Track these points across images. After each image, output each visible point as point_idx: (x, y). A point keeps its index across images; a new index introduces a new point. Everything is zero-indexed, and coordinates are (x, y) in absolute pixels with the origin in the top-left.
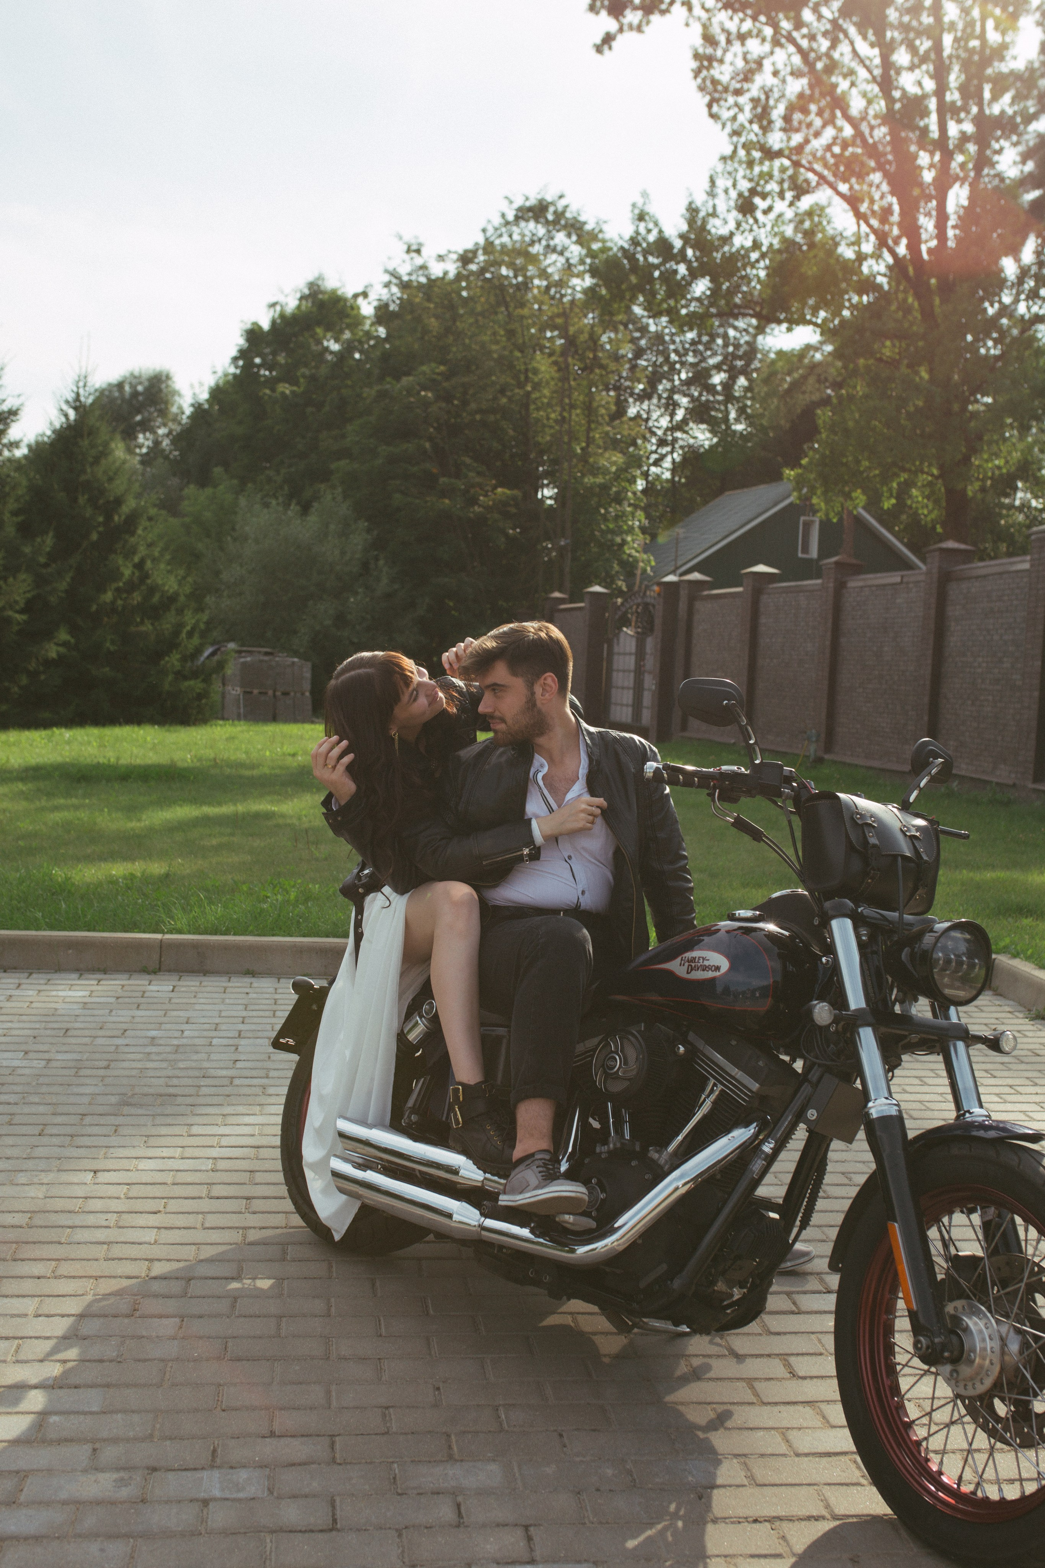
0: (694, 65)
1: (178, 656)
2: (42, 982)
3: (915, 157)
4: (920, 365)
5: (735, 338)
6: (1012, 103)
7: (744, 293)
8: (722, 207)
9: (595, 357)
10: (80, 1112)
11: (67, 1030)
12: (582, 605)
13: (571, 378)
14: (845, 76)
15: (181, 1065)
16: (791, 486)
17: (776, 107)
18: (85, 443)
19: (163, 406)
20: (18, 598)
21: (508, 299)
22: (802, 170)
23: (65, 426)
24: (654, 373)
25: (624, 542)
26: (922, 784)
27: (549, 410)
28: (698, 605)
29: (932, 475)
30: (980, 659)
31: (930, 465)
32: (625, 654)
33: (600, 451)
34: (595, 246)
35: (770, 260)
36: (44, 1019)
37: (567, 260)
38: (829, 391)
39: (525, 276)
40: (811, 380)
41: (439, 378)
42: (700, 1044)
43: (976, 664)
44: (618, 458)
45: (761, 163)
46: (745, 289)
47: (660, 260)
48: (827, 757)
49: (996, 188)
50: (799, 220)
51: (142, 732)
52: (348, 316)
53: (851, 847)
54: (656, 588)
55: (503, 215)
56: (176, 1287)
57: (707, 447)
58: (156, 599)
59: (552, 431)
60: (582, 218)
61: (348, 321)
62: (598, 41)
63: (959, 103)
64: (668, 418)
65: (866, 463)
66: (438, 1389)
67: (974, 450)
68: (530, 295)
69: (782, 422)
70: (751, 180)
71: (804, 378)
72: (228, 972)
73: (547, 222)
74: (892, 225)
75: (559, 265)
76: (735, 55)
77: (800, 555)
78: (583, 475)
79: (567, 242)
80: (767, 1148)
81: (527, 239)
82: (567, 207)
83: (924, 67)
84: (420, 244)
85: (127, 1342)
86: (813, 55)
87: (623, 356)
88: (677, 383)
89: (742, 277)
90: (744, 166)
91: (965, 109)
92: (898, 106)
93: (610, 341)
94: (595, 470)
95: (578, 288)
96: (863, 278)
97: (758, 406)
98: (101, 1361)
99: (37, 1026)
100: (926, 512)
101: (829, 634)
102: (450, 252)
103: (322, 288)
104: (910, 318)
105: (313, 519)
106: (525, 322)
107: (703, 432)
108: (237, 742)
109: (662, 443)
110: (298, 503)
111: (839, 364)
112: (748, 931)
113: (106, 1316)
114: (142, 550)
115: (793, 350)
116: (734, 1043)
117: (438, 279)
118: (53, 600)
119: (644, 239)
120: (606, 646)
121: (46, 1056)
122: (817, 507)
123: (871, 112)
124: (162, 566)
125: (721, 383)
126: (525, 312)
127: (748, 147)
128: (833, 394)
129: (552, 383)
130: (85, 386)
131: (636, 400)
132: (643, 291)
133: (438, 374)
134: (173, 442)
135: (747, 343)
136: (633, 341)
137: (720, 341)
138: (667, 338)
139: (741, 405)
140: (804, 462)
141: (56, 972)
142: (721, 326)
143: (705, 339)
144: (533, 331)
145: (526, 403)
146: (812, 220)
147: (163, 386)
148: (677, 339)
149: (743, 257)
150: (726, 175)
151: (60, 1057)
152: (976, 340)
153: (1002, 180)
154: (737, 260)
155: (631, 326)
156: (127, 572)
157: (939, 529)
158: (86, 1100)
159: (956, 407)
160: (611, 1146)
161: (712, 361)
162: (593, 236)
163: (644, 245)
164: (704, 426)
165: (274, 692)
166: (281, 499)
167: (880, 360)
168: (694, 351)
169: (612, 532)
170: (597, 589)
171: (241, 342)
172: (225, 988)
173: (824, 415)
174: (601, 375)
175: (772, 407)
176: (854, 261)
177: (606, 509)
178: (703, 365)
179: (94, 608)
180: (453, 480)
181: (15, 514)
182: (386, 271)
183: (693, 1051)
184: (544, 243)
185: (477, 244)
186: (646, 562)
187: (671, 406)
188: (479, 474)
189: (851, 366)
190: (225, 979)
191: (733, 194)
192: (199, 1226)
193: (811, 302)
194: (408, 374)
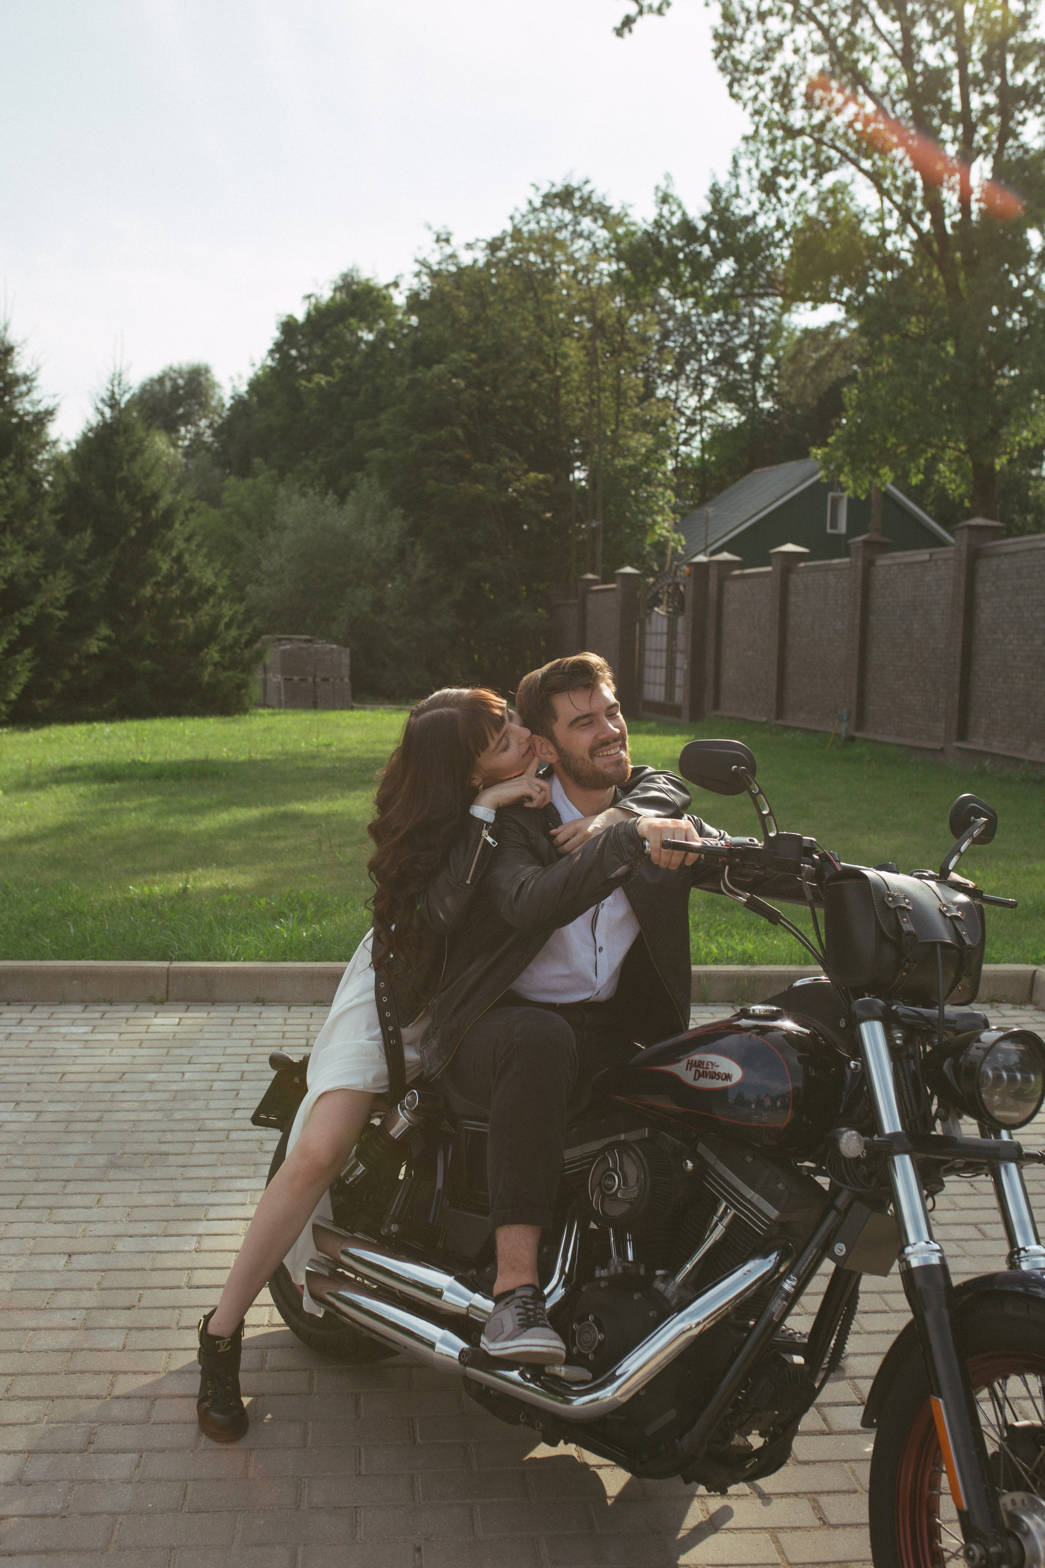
0: (714, 45)
1: (217, 648)
2: (45, 1016)
3: (938, 131)
4: (945, 340)
5: (761, 317)
6: (1036, 73)
7: (768, 273)
8: (745, 188)
9: (623, 340)
10: (65, 1177)
11: (64, 1074)
12: (613, 586)
13: (600, 361)
14: (866, 51)
15: (177, 1116)
16: (818, 465)
17: (796, 85)
18: (121, 440)
19: (203, 399)
20: (58, 595)
21: (536, 285)
22: (825, 148)
23: (101, 424)
24: (681, 354)
25: (655, 522)
26: (963, 849)
27: (579, 394)
28: (729, 585)
29: (960, 450)
30: (1011, 637)
31: (956, 441)
32: (656, 634)
33: (629, 433)
34: (621, 231)
35: (795, 240)
36: (41, 1061)
37: (594, 245)
38: (855, 367)
39: (553, 263)
40: (837, 357)
41: (469, 365)
42: (711, 1159)
43: (1007, 641)
44: (648, 440)
45: (784, 141)
46: (769, 268)
47: (684, 242)
48: (857, 734)
49: (1020, 160)
50: (822, 198)
51: (181, 724)
52: (380, 306)
53: (880, 936)
54: (685, 568)
55: (530, 203)
56: (138, 1409)
57: (735, 425)
58: (194, 591)
59: (582, 414)
60: (608, 203)
61: (381, 311)
62: (618, 24)
63: (982, 75)
64: (696, 398)
65: (892, 440)
66: (419, 1550)
67: (1000, 423)
68: (558, 280)
69: (809, 400)
70: (774, 160)
71: (830, 355)
72: (236, 1001)
73: (573, 209)
74: (916, 199)
75: (586, 250)
76: (755, 34)
77: (829, 531)
78: (613, 458)
79: (593, 226)
80: (788, 1285)
81: (554, 225)
82: (592, 192)
83: (946, 39)
84: (449, 234)
85: (76, 1488)
86: (833, 30)
87: (650, 339)
88: (704, 363)
89: (766, 258)
90: (767, 145)
91: (988, 80)
92: (919, 80)
93: (638, 323)
94: (624, 452)
95: (605, 272)
96: (887, 254)
97: (784, 383)
98: (43, 1516)
99: (33, 1070)
100: (953, 486)
101: (858, 612)
102: (478, 240)
103: (356, 279)
104: (935, 293)
105: (350, 508)
106: (553, 307)
107: (731, 410)
108: (274, 732)
109: (691, 422)
110: (336, 492)
111: (864, 340)
112: (764, 1031)
113: (56, 1452)
114: (180, 544)
115: (818, 328)
116: (749, 1159)
117: (467, 267)
118: (94, 596)
119: (668, 222)
120: (638, 625)
121: (38, 1107)
122: (844, 485)
123: (893, 88)
124: (200, 559)
125: (748, 362)
126: (553, 297)
127: (769, 125)
128: (859, 370)
129: (581, 367)
130: (119, 384)
131: (664, 382)
132: (667, 273)
133: (469, 361)
134: (213, 435)
135: (773, 321)
136: (661, 323)
137: (746, 321)
138: (694, 319)
139: (768, 383)
140: (831, 440)
141: (61, 1004)
142: (747, 305)
143: (731, 318)
144: (562, 315)
145: (556, 387)
146: (835, 198)
147: (202, 379)
148: (704, 320)
149: (767, 236)
150: (749, 155)
151: (52, 1107)
152: (1002, 312)
153: (1026, 151)
154: (761, 240)
155: (658, 308)
156: (165, 566)
157: (967, 504)
158: (71, 1162)
159: (982, 381)
160: (612, 1270)
161: (738, 341)
162: (619, 220)
163: (668, 227)
164: (732, 405)
165: (314, 678)
166: (317, 490)
167: (906, 336)
168: (720, 331)
169: (642, 512)
170: (628, 570)
171: (276, 334)
172: (233, 1019)
173: (851, 394)
174: (629, 358)
175: (800, 384)
176: (878, 238)
177: (636, 490)
178: (730, 344)
179: (134, 603)
180: (485, 466)
181: (53, 512)
182: (417, 261)
183: (702, 1166)
184: (570, 228)
185: (504, 232)
186: (678, 541)
187: (698, 387)
188: (512, 459)
189: (877, 343)
190: (234, 1008)
191: (756, 174)
192: (173, 1325)
193: (835, 280)
194: (439, 362)
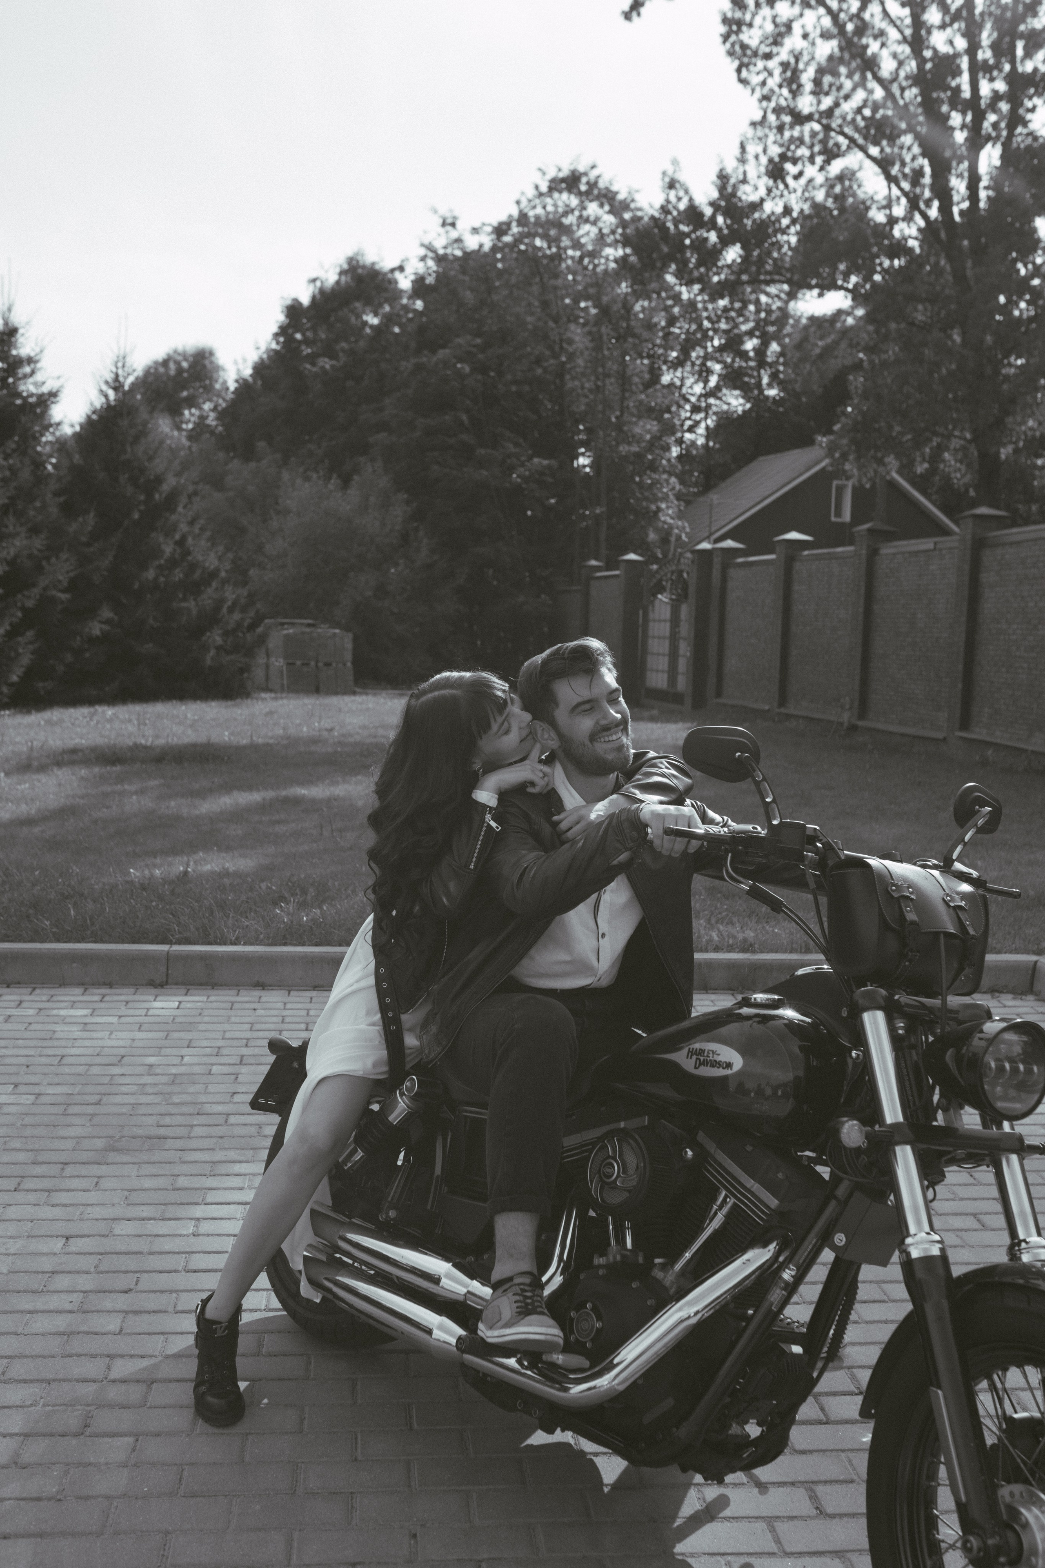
0: (723, 29)
1: (220, 632)
2: (44, 998)
3: (947, 117)
4: (952, 328)
5: (767, 304)
7: (775, 260)
8: (752, 174)
9: (628, 326)
10: (63, 1160)
11: (63, 1057)
12: (617, 572)
13: (605, 347)
14: (875, 37)
15: (176, 1099)
16: (823, 453)
17: (805, 70)
18: (124, 423)
19: (207, 382)
20: (61, 578)
21: (542, 270)
22: (833, 134)
23: (105, 406)
24: (687, 340)
25: (659, 509)
26: (967, 838)
27: (584, 380)
28: (732, 572)
29: (965, 439)
30: (1015, 626)
31: (962, 430)
32: (660, 621)
33: (634, 419)
34: (627, 216)
35: (802, 226)
36: (40, 1043)
37: (600, 230)
38: (861, 355)
39: (559, 247)
40: (843, 345)
41: (474, 350)
42: (711, 1147)
43: (1009, 631)
44: (653, 426)
45: (792, 127)
46: (775, 255)
47: (691, 228)
48: (860, 723)
49: (1029, 148)
50: (830, 185)
51: (183, 707)
52: (386, 290)
53: (885, 926)
54: (689, 555)
55: (537, 187)
56: (134, 1393)
57: (740, 412)
58: (197, 574)
59: (587, 400)
60: (614, 188)
61: (385, 295)
62: (627, 8)
63: (991, 62)
64: (701, 385)
65: (898, 429)
67: (1006, 413)
68: (564, 265)
69: (815, 387)
70: (781, 145)
71: (836, 343)
72: (236, 985)
73: (580, 194)
74: (924, 186)
75: (592, 235)
76: (764, 19)
77: (833, 519)
78: (618, 444)
79: (600, 212)
80: (787, 1275)
81: (560, 210)
82: (599, 177)
83: (956, 26)
84: (455, 218)
85: (72, 1472)
86: (842, 15)
87: (656, 325)
88: (710, 349)
89: (773, 244)
90: (775, 131)
91: (998, 66)
92: (929, 66)
93: (644, 309)
94: (628, 438)
95: (611, 258)
96: (894, 241)
97: (790, 371)
98: (39, 1499)
99: (32, 1052)
100: (958, 475)
101: (862, 601)
102: (484, 224)
103: (361, 263)
104: (942, 281)
105: (353, 492)
106: (559, 293)
107: (736, 397)
108: (276, 716)
109: (696, 409)
110: (339, 477)
111: (871, 328)
112: (765, 1019)
113: (52, 1435)
114: (184, 527)
115: (825, 315)
116: (749, 1148)
117: (473, 252)
118: (96, 578)
119: (675, 208)
120: (641, 612)
121: (36, 1089)
122: (849, 473)
123: (902, 74)
124: (203, 543)
125: (754, 349)
126: (559, 282)
127: (778, 111)
128: (865, 358)
129: (586, 353)
130: (123, 366)
131: (669, 368)
132: (674, 259)
133: (474, 346)
134: (218, 419)
135: (779, 308)
136: (667, 309)
137: (752, 308)
138: (700, 306)
139: (773, 370)
140: (837, 427)
141: (60, 986)
142: (753, 292)
143: (737, 305)
144: (567, 301)
145: (561, 373)
146: (843, 184)
147: (207, 362)
148: (710, 306)
149: (774, 223)
150: (757, 141)
151: (51, 1090)
152: (1009, 301)
153: (1035, 139)
154: (768, 227)
155: (663, 294)
156: (168, 549)
157: (972, 493)
158: (69, 1144)
159: (988, 369)
160: (611, 1258)
161: (744, 328)
162: (625, 206)
163: (675, 213)
164: (737, 392)
165: (317, 662)
166: (321, 473)
167: (912, 324)
168: (727, 318)
169: (647, 499)
170: (632, 556)
171: (281, 318)
172: (233, 1003)
173: (857, 381)
174: (635, 345)
175: (805, 372)
176: (885, 225)
177: (640, 477)
178: (736, 331)
179: (136, 586)
180: (490, 451)
181: (56, 494)
182: (423, 245)
183: (702, 1154)
184: (577, 213)
185: (510, 216)
186: (682, 529)
187: (704, 374)
188: (516, 445)
189: (883, 331)
190: (234, 992)
191: (764, 160)
192: (170, 1309)
193: (842, 267)
194: (443, 347)
